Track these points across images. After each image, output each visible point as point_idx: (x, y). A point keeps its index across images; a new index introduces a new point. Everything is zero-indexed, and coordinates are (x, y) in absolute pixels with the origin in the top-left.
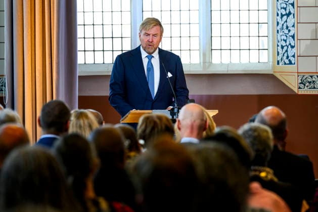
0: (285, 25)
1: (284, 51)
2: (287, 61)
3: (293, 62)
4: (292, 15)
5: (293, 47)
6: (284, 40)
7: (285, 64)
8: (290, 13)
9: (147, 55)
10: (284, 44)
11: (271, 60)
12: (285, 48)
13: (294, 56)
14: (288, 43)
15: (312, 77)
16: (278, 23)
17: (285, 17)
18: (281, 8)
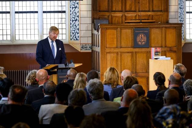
0: (74, 24)
1: (74, 35)
2: (75, 39)
3: (78, 39)
4: (78, 21)
5: (78, 33)
6: (74, 30)
7: (74, 40)
8: (77, 20)
9: (51, 41)
10: (74, 32)
11: (68, 38)
12: (74, 34)
13: (78, 37)
14: (76, 32)
15: (86, 45)
16: (71, 24)
17: (74, 21)
18: (72, 18)
